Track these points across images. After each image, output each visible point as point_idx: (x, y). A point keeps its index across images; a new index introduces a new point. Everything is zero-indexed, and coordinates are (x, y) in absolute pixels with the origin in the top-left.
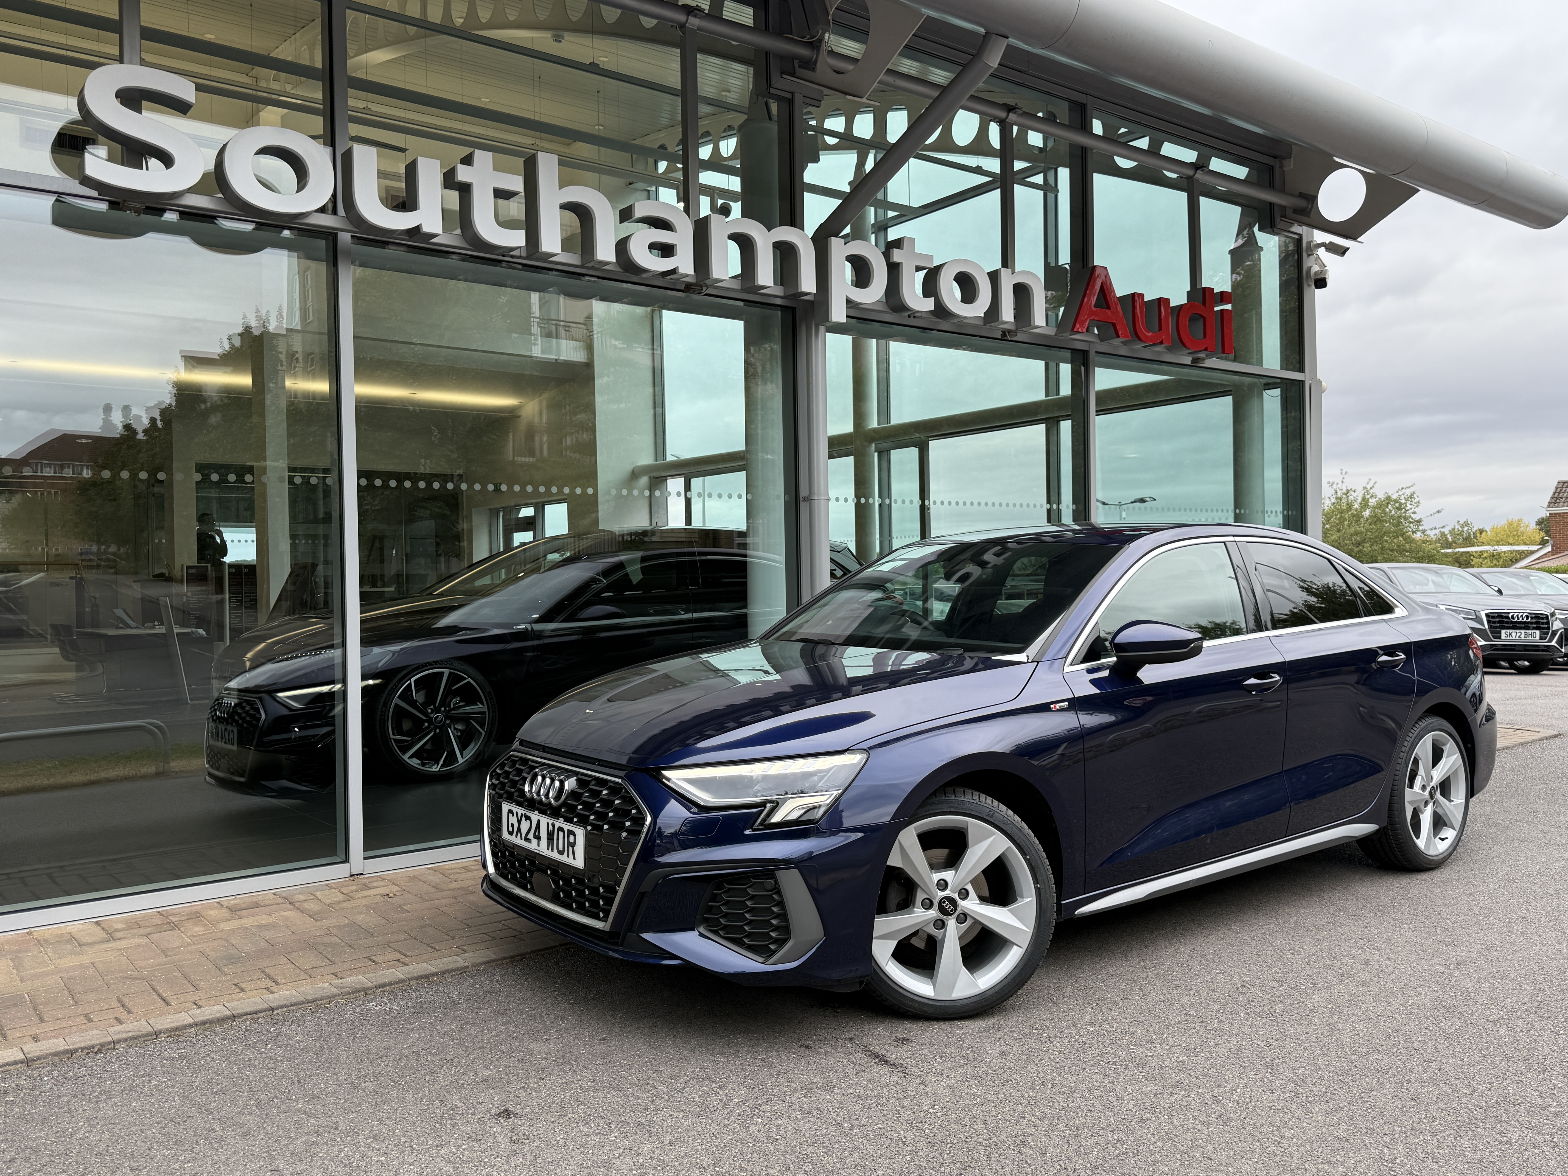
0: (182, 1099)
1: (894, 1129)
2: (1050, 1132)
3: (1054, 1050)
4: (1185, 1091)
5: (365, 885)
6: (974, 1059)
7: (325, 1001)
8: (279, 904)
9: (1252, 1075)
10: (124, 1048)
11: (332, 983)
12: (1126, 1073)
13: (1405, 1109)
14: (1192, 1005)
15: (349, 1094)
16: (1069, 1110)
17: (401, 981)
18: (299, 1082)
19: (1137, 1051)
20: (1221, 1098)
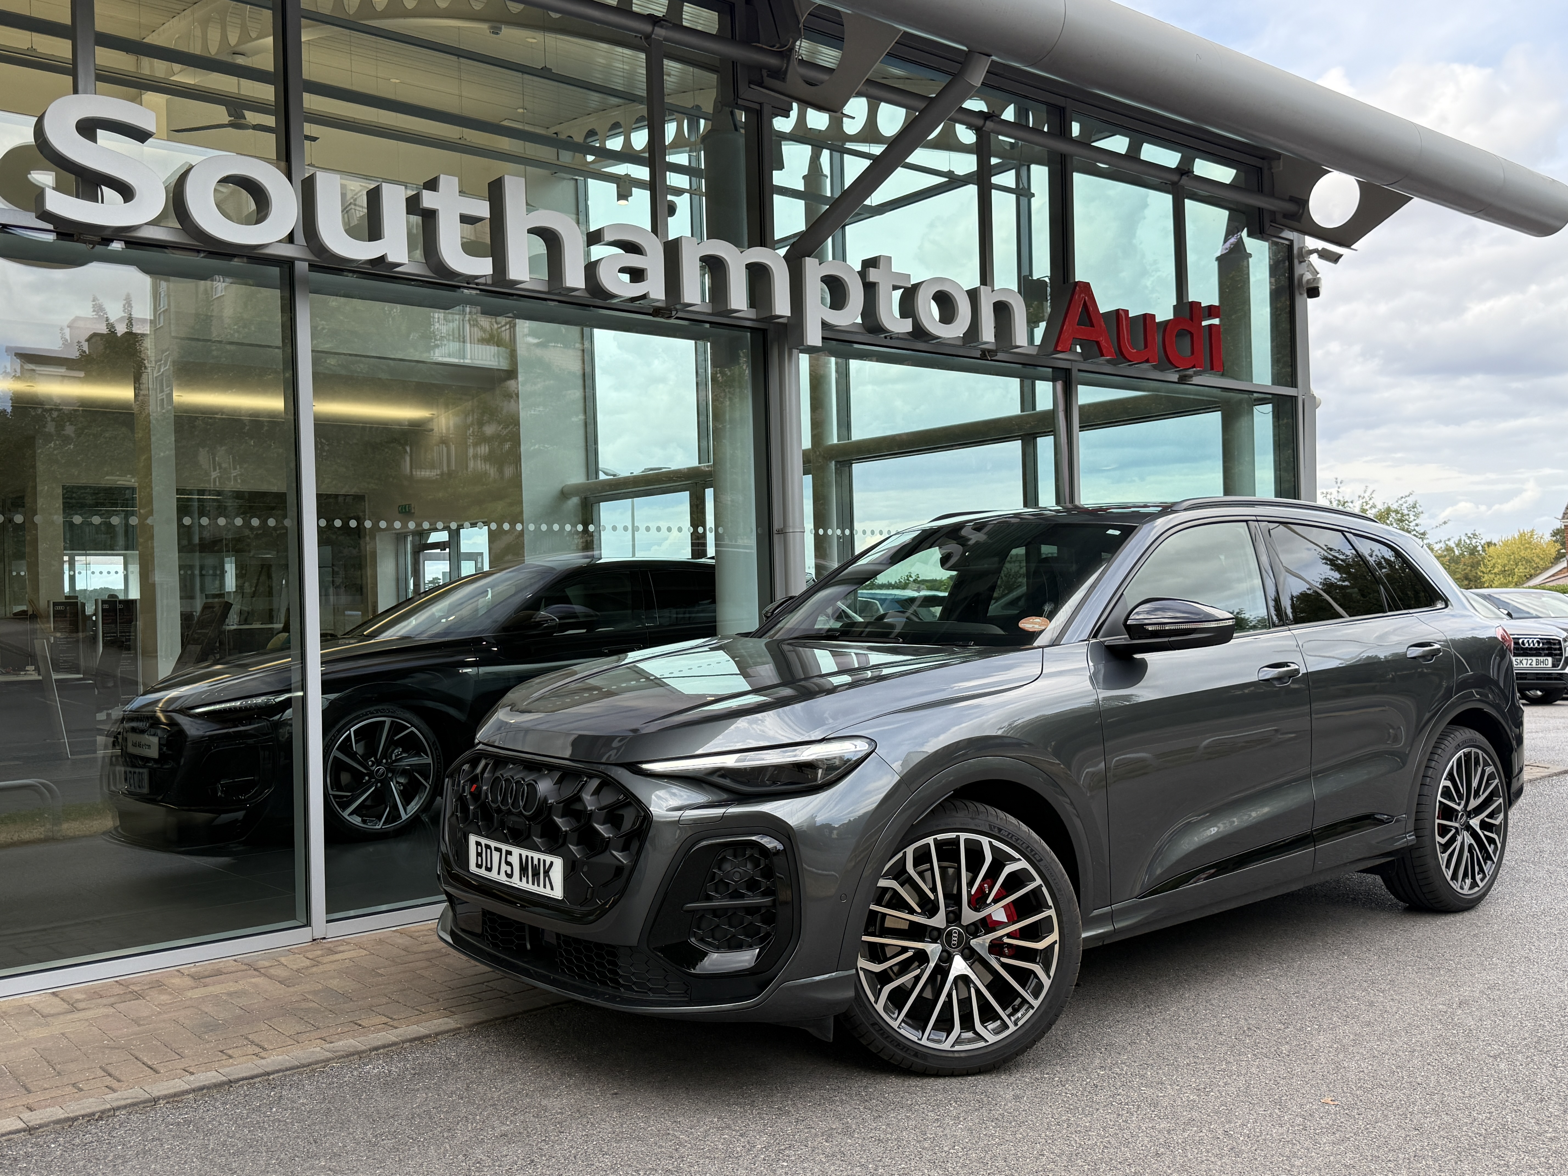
0: (200, 1160)
1: (917, 1168)
2: (1070, 1167)
3: (1066, 1093)
5: (329, 949)
7: (320, 1065)
8: (243, 971)
9: (1261, 1111)
10: (124, 1115)
11: (324, 1046)
12: (1139, 1112)
13: (1408, 1138)
15: (369, 1151)
16: (1086, 1147)
17: (394, 1044)
18: (316, 1142)
19: (1149, 1092)
20: (1232, 1133)
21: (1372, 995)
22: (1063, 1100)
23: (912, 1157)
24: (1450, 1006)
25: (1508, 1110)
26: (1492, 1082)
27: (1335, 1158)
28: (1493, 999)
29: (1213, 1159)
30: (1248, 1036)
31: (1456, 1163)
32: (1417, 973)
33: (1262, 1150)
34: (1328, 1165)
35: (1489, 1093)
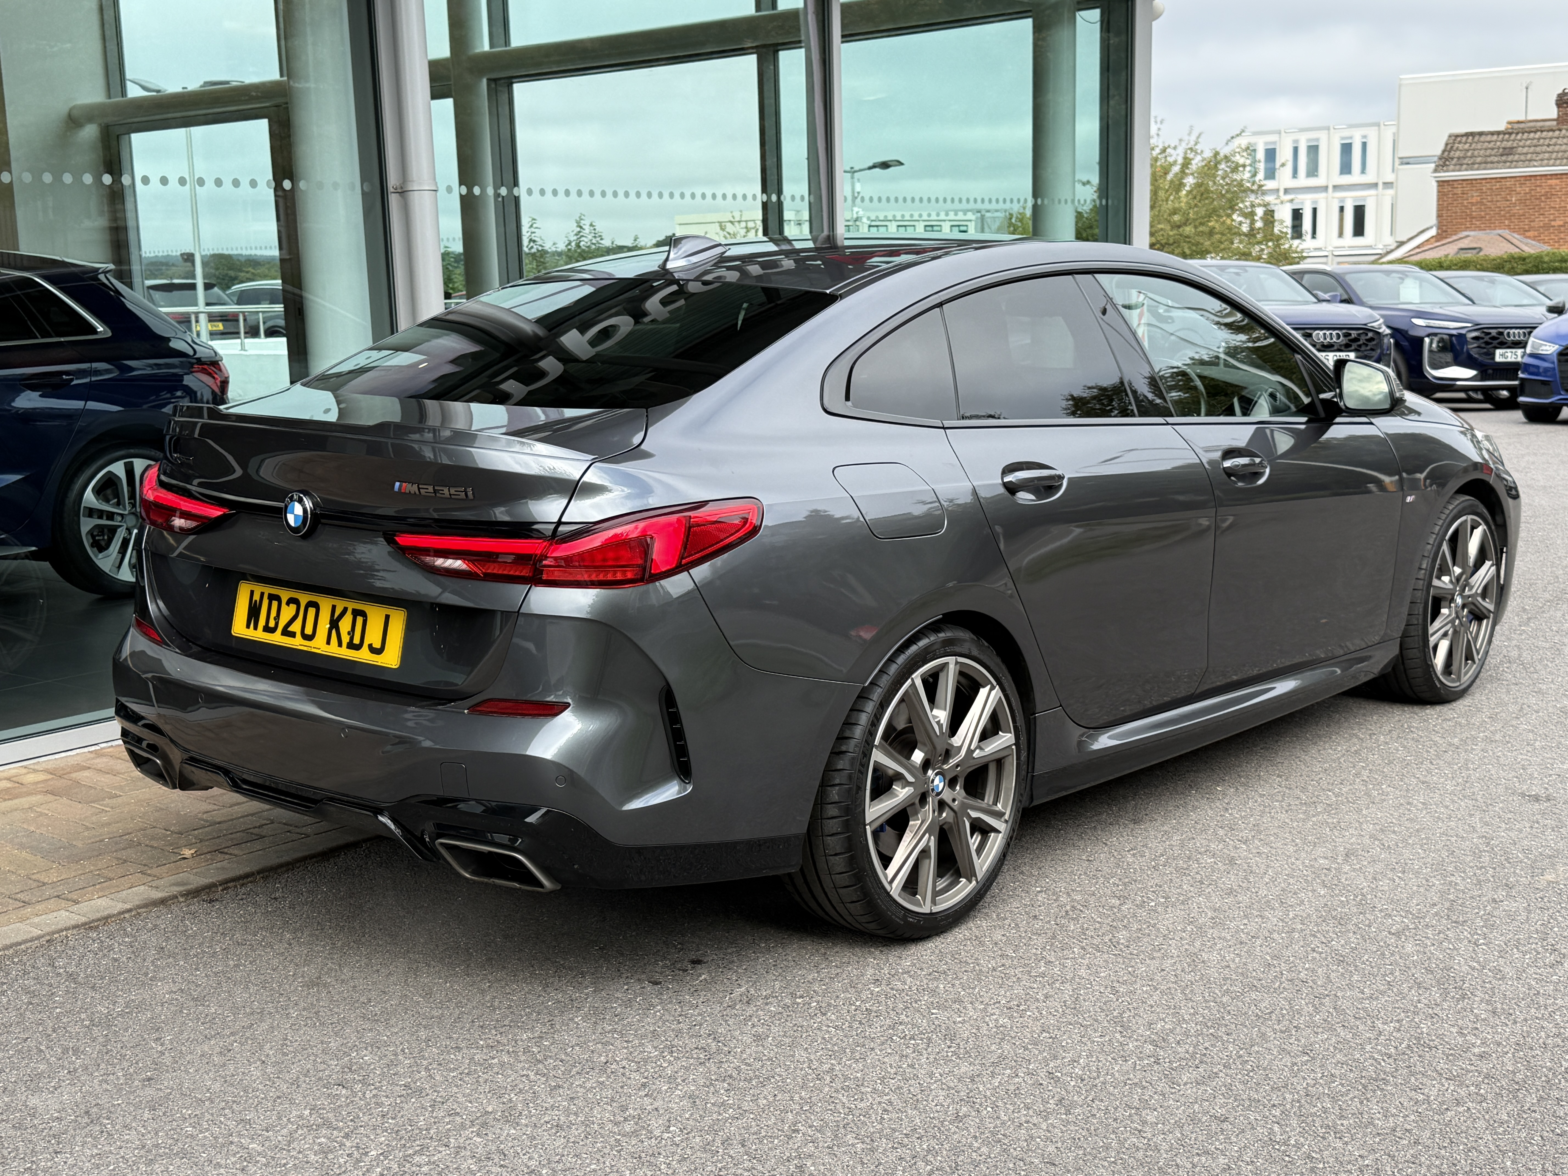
1: (615, 1169)
2: (835, 1148)
3: (828, 1027)
4: (1011, 1068)
6: (719, 1050)
12: (930, 1050)
13: (1296, 1068)
14: (1009, 942)
16: (857, 1113)
19: (941, 1016)
20: (1059, 1075)
21: (1230, 847)
22: (824, 1038)
23: (606, 1151)
24: (1334, 859)
25: (1422, 1016)
26: (1397, 974)
27: (1201, 1105)
28: (1389, 846)
29: (1035, 1120)
30: (1073, 919)
31: (1361, 1103)
32: (1287, 811)
33: (1102, 1101)
34: (1193, 1119)
35: (1395, 990)
